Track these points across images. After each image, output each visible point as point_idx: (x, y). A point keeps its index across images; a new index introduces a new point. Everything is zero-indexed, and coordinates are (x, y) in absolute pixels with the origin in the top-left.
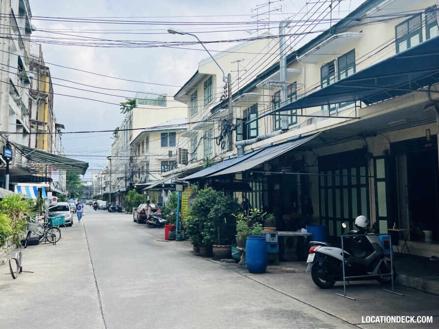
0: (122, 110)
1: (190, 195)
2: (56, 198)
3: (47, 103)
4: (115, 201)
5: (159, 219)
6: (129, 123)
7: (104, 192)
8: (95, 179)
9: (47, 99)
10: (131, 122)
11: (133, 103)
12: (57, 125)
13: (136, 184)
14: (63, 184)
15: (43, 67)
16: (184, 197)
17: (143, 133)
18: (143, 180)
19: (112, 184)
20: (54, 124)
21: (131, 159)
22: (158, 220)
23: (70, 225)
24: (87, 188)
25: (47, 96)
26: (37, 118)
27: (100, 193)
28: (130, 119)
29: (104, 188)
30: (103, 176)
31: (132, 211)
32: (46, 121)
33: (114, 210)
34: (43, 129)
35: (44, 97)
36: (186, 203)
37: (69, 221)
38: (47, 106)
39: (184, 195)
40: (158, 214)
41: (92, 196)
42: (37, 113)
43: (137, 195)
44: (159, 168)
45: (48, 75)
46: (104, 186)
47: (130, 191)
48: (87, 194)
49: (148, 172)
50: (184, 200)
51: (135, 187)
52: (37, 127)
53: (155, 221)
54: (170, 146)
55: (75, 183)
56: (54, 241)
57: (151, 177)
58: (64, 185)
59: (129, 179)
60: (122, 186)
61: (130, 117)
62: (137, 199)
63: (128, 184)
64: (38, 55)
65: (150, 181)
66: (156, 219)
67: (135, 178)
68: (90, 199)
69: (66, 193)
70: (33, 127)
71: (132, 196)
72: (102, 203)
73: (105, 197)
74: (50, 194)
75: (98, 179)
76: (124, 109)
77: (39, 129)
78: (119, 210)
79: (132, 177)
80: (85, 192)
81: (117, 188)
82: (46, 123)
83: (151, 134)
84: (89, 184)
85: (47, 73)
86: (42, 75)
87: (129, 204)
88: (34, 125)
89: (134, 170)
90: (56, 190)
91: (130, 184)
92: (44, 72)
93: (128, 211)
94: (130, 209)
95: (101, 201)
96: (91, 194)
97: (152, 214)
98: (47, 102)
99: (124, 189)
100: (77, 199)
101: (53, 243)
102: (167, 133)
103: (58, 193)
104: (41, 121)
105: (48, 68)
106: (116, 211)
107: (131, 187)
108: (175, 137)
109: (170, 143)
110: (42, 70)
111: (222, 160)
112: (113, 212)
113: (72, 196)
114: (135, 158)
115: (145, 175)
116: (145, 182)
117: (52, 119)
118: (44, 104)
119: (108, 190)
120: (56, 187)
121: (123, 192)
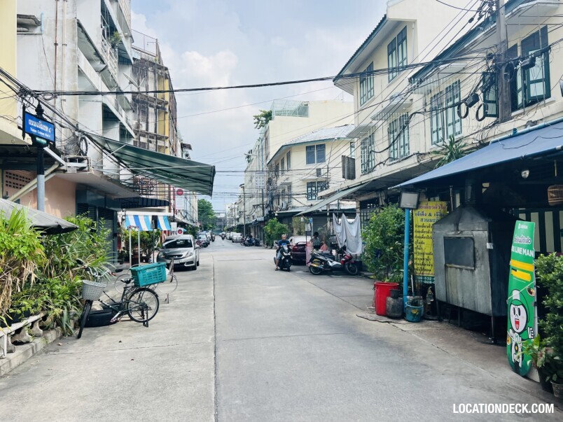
0: (256, 125)
1: (435, 218)
2: (183, 229)
3: (166, 113)
4: (250, 232)
5: (329, 260)
6: (264, 141)
7: (237, 223)
8: (228, 210)
9: (167, 107)
10: (266, 139)
11: (268, 116)
12: (183, 146)
13: (277, 212)
14: (194, 215)
15: (161, 67)
16: (417, 220)
17: (284, 148)
18: (284, 207)
19: (247, 213)
20: (179, 144)
21: (270, 182)
22: (326, 262)
23: (194, 268)
24: (220, 220)
25: (167, 103)
26: (156, 132)
27: (234, 225)
28: (265, 135)
29: (238, 219)
30: (236, 206)
31: (273, 246)
32: (167, 135)
33: (250, 244)
34: (163, 145)
35: (163, 104)
36: (425, 235)
37: (192, 262)
38: (167, 116)
39: (419, 218)
40: (325, 252)
41: (225, 228)
42: (156, 124)
43: (278, 225)
44: (304, 189)
45: (167, 77)
46: (237, 217)
47: (270, 220)
48: (220, 226)
49: (290, 196)
50: (421, 229)
51: (276, 215)
52: (157, 142)
53: (321, 263)
54: (318, 162)
55: (208, 214)
56: (146, 319)
57: (294, 203)
58: (196, 216)
59: (268, 206)
60: (259, 215)
61: (266, 133)
62: (279, 230)
63: (266, 212)
64: (154, 52)
65: (293, 207)
66: (322, 261)
67: (275, 204)
68: (224, 231)
69: (198, 225)
70: (151, 142)
71: (273, 226)
72: (237, 236)
73: (240, 229)
74: (174, 225)
75: (231, 210)
76: (258, 123)
77: (158, 144)
78: (257, 244)
79: (272, 202)
80: (218, 224)
81: (252, 218)
82: (167, 138)
83: (294, 147)
84: (222, 216)
85: (166, 75)
86: (160, 77)
87: (269, 236)
88: (152, 140)
89: (273, 194)
90: (185, 221)
91: (270, 212)
92: (162, 73)
93: (267, 244)
94: (271, 243)
95: (235, 233)
96: (224, 226)
97: (315, 252)
98: (167, 110)
99: (262, 219)
100: (210, 231)
101: (144, 322)
102: (314, 146)
103: (188, 224)
104: (161, 134)
105: (166, 69)
106: (253, 245)
107: (271, 215)
108: (324, 150)
109: (318, 158)
110: (160, 71)
111: (483, 144)
112: (250, 245)
113: (205, 228)
114: (275, 179)
115: (287, 200)
116: (287, 209)
117: (175, 135)
118: (163, 113)
119: (242, 221)
120: (184, 218)
121: (261, 222)
